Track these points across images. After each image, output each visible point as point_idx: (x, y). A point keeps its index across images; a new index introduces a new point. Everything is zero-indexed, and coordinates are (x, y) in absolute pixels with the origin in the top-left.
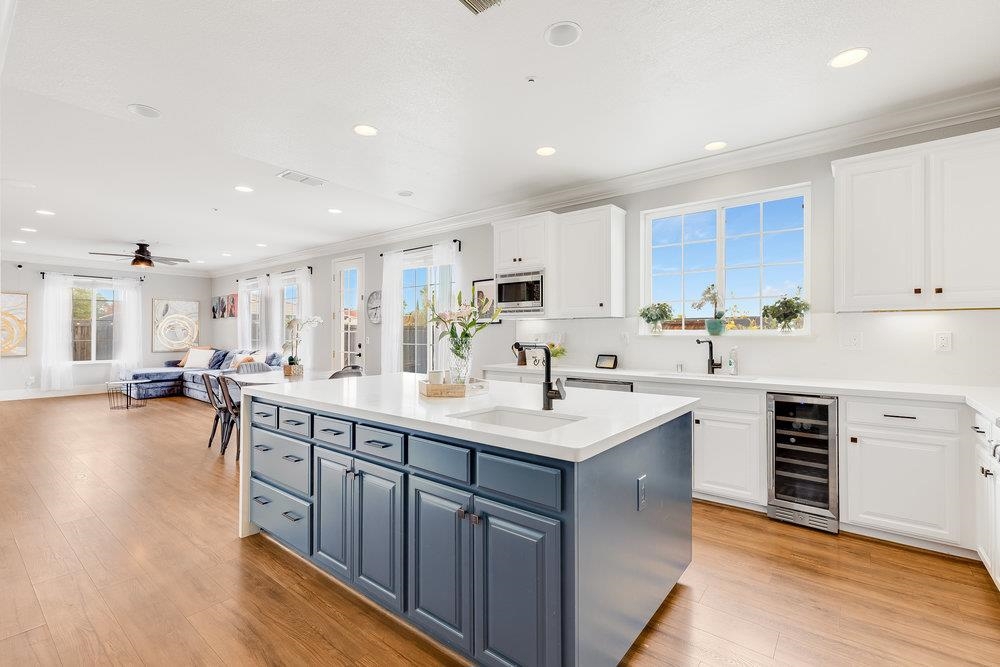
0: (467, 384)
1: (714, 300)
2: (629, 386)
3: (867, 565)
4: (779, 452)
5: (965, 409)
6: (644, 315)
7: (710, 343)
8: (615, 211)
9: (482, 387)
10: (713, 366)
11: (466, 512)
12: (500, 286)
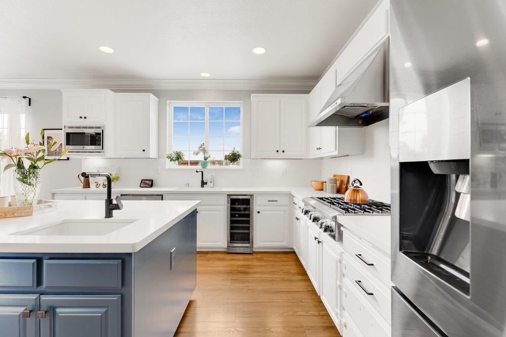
0: (35, 205)
1: (204, 151)
2: (161, 197)
3: (263, 263)
4: (232, 222)
5: (291, 196)
6: (169, 157)
7: (202, 172)
8: (153, 98)
9: (50, 206)
10: (203, 183)
11: (31, 311)
12: (68, 135)
